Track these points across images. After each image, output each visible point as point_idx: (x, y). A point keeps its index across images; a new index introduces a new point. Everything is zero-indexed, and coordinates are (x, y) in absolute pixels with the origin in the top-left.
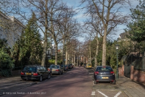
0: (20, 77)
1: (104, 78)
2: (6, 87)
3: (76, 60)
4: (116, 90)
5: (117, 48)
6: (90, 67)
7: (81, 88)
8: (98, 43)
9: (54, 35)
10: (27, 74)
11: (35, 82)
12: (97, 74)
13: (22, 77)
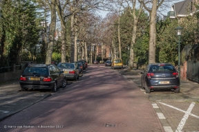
0: (19, 85)
1: (163, 83)
2: (9, 102)
3: (89, 52)
4: (186, 100)
5: (179, 34)
6: (120, 64)
7: (131, 100)
8: (136, 21)
9: (59, 7)
10: (31, 79)
11: (48, 93)
12: (152, 77)
13: (22, 84)
